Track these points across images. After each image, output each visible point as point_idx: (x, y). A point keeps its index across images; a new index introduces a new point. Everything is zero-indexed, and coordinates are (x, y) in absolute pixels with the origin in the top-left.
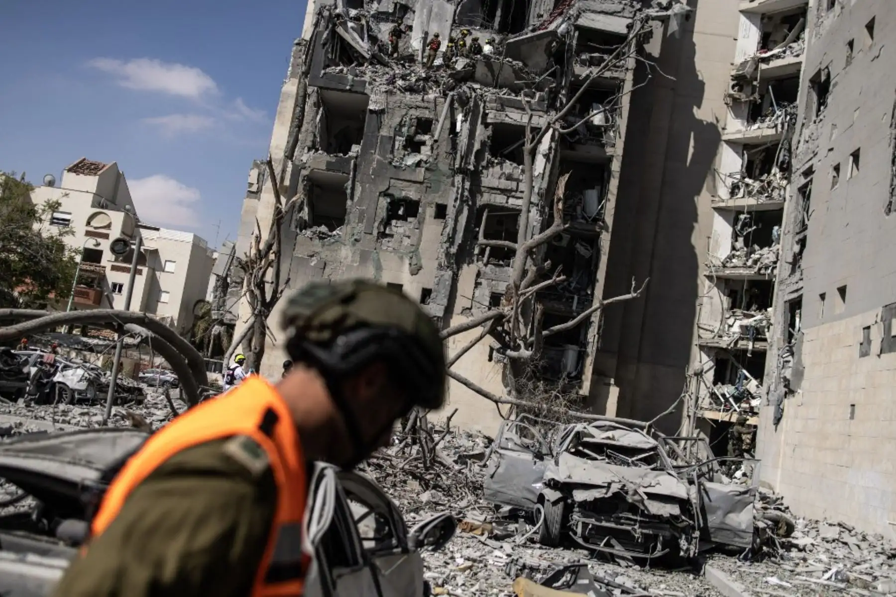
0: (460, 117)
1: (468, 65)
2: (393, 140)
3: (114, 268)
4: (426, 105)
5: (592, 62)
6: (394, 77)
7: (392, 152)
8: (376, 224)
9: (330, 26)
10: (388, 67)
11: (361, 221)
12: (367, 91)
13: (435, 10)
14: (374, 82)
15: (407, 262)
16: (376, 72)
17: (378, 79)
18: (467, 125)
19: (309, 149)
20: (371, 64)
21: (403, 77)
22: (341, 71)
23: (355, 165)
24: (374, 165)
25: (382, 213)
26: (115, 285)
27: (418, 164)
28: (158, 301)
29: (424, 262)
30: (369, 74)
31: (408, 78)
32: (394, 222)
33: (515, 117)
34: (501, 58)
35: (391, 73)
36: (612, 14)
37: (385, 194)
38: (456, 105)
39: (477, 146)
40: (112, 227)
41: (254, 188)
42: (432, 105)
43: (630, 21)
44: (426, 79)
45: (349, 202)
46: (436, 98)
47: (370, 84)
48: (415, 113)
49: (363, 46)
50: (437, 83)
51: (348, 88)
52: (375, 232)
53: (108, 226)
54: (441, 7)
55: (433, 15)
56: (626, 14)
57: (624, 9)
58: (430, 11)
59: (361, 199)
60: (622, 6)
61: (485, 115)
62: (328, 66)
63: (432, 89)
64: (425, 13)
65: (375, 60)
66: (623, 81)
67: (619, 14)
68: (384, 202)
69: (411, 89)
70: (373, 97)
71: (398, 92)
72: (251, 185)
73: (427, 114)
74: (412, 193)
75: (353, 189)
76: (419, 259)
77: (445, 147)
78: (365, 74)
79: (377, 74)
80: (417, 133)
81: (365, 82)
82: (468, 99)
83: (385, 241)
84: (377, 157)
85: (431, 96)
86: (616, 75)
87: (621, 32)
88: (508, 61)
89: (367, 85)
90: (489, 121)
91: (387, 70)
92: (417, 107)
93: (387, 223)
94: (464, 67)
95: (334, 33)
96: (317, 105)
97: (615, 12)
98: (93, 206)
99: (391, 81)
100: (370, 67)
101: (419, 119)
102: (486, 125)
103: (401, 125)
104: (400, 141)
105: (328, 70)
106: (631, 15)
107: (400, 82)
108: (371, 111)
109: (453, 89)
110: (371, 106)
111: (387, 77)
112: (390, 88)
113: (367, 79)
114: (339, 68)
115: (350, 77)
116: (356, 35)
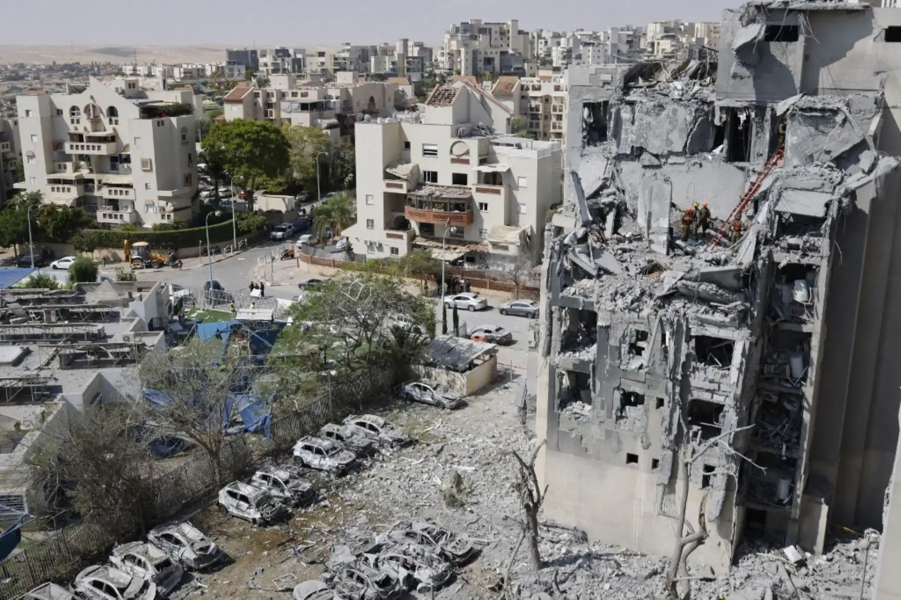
0: (668, 332)
2: (619, 348)
3: (478, 190)
4: (641, 321)
5: (788, 250)
6: (617, 292)
7: (620, 357)
8: (614, 411)
11: (603, 408)
12: (596, 310)
14: (601, 299)
15: (639, 440)
17: (603, 295)
18: (674, 341)
19: (559, 353)
21: (623, 295)
22: (574, 292)
23: (594, 368)
24: (607, 367)
25: (617, 404)
26: (481, 205)
27: (641, 367)
28: (518, 213)
29: (652, 441)
30: (596, 292)
32: (627, 407)
33: (712, 332)
34: (697, 285)
36: (813, 190)
37: (618, 388)
38: (665, 323)
39: (683, 359)
40: (471, 153)
41: (533, 345)
42: (646, 321)
43: (829, 197)
45: (592, 394)
46: (648, 315)
47: (598, 302)
48: (633, 327)
49: (590, 265)
51: (580, 309)
52: (614, 417)
53: (467, 153)
54: (660, 188)
55: (654, 195)
56: (826, 188)
57: (823, 185)
58: (651, 192)
59: (601, 391)
61: (689, 330)
62: (565, 287)
64: (647, 195)
66: (819, 267)
67: (819, 190)
68: (618, 395)
69: (629, 309)
70: (600, 315)
71: (619, 311)
72: (530, 342)
73: (642, 328)
74: (638, 389)
75: (594, 385)
76: (648, 439)
77: (659, 356)
78: (593, 291)
79: (603, 288)
80: (637, 341)
81: (593, 302)
83: (622, 421)
84: (608, 361)
85: (645, 313)
86: (811, 261)
87: (819, 215)
88: (702, 289)
89: (595, 304)
90: (692, 334)
92: (635, 323)
93: (622, 409)
96: (560, 320)
97: (816, 187)
98: (452, 136)
99: (614, 298)
100: (597, 280)
101: (637, 331)
102: (690, 338)
103: (624, 336)
104: (625, 348)
105: (564, 293)
106: (831, 190)
108: (601, 327)
109: (661, 307)
110: (599, 323)
111: (612, 290)
112: (612, 307)
113: (595, 298)
114: (573, 289)
115: (581, 299)
116: (583, 257)
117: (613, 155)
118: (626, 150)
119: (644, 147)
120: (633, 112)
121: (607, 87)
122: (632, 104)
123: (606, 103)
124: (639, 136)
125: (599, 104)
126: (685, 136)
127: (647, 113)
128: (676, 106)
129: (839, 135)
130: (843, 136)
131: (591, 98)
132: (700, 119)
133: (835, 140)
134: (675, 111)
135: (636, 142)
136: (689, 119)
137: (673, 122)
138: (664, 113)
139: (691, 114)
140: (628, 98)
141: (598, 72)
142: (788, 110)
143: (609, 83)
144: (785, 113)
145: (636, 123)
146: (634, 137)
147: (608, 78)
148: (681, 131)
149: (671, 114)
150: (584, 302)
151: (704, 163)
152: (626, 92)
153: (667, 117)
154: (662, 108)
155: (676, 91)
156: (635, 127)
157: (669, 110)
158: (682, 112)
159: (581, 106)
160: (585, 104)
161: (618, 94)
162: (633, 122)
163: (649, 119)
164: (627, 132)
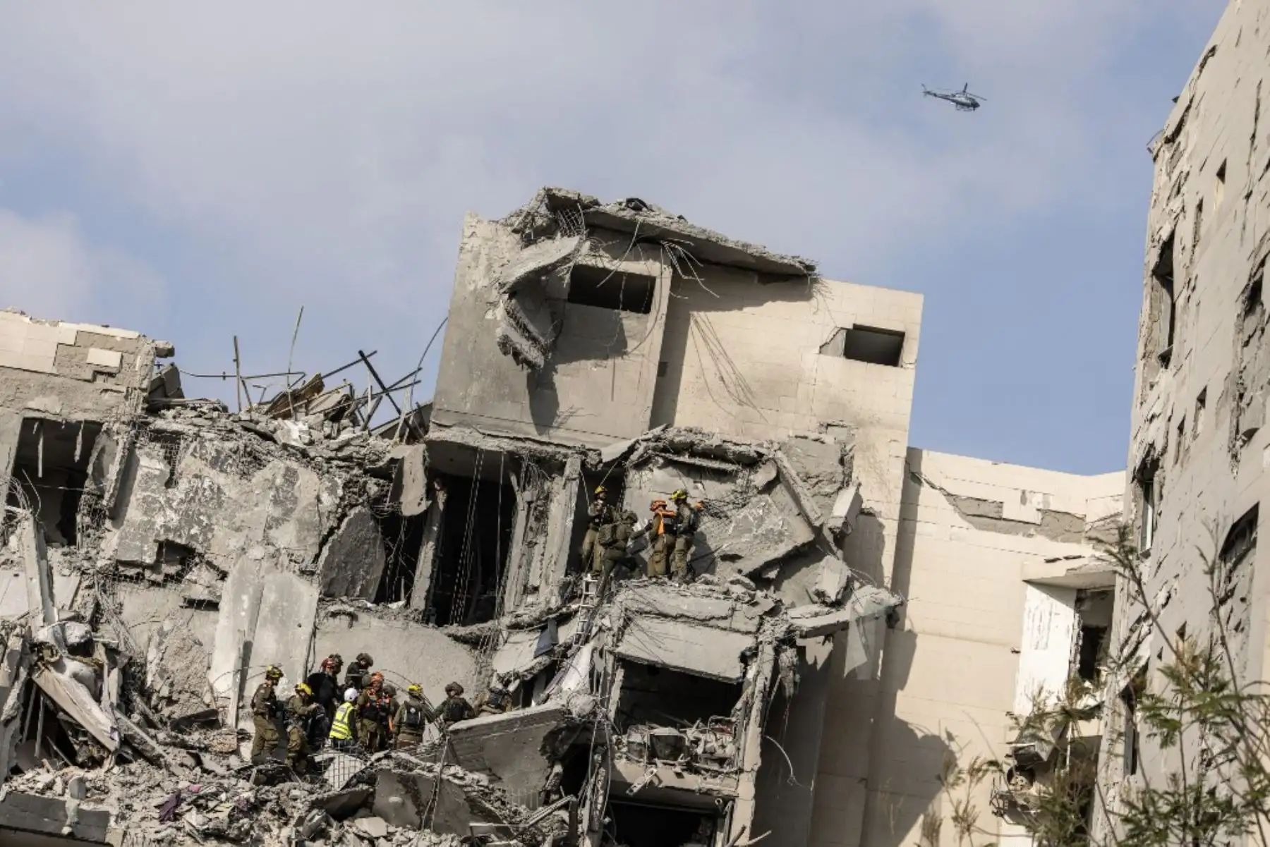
1: (359, 778)
5: (653, 752)
6: (179, 799)
9: (23, 674)
10: (160, 767)
12: (112, 838)
13: (271, 597)
14: (128, 813)
16: (133, 784)
17: (137, 805)
20: (121, 760)
21: (200, 804)
22: (49, 786)
30: (117, 792)
31: (211, 804)
34: (437, 767)
35: (168, 785)
36: (704, 622)
43: (749, 642)
44: (255, 807)
47: (121, 817)
49: (98, 719)
50: (282, 814)
51: (66, 830)
54: (285, 593)
55: (265, 610)
56: (739, 622)
57: (733, 610)
58: (258, 600)
60: (729, 603)
62: (17, 771)
63: (269, 830)
64: (246, 605)
65: (129, 751)
66: (732, 799)
67: (722, 624)
69: (217, 835)
71: (189, 841)
78: (106, 792)
79: (133, 790)
81: (106, 815)
86: (711, 784)
87: (727, 675)
88: (454, 776)
89: (112, 822)
91: (159, 775)
94: (348, 785)
95: (32, 692)
97: (712, 618)
99: (170, 813)
100: (116, 770)
105: (19, 783)
106: (754, 629)
107: (193, 818)
109: (320, 833)
111: (159, 797)
112: (167, 831)
113: (111, 806)
114: (44, 777)
115: (71, 804)
116: (83, 694)
117: (100, 564)
118: (142, 553)
119: (200, 549)
120: (170, 459)
121: (100, 382)
122: (170, 440)
123: (93, 429)
124: (189, 519)
125: (73, 428)
126: (313, 540)
127: (217, 462)
128: (294, 465)
129: (761, 520)
130: (767, 525)
131: (49, 406)
132: (352, 513)
133: (750, 531)
134: (290, 476)
135: (177, 530)
136: (328, 501)
137: (284, 501)
138: (259, 476)
139: (332, 491)
140: (159, 424)
141: (83, 341)
142: (632, 449)
143: (110, 374)
144: (626, 456)
145: (183, 485)
146: (173, 518)
147: (110, 359)
148: (304, 526)
149: (279, 481)
150: (80, 812)
151: (363, 617)
152: (153, 409)
153: (271, 484)
154: (256, 461)
155: (295, 430)
156: (178, 493)
157: (276, 468)
158: (308, 481)
159: (15, 426)
160: (27, 423)
161: (133, 408)
162: (170, 483)
163: (221, 479)
164: (149, 507)
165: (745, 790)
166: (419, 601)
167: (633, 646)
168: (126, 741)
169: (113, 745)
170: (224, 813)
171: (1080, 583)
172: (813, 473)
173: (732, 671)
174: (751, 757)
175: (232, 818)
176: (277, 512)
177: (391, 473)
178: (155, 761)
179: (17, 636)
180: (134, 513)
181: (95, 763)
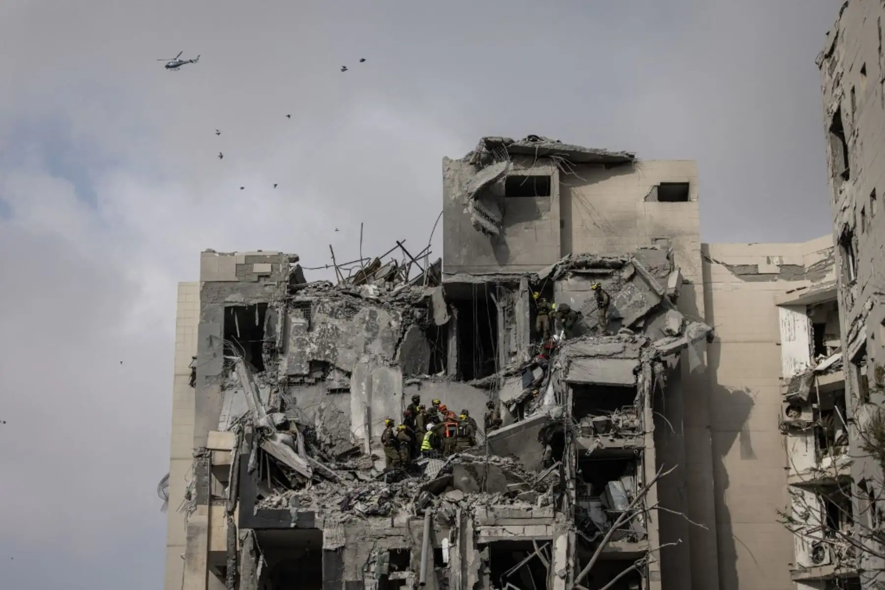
0: (445, 543)
1: (444, 471)
2: (363, 585)
4: (397, 532)
5: (596, 430)
6: (349, 498)
9: (255, 444)
10: (336, 482)
12: (318, 525)
13: (376, 381)
14: (324, 510)
16: (323, 494)
17: (328, 505)
18: (456, 552)
20: (315, 483)
21: (361, 499)
22: (279, 503)
30: (315, 500)
31: (368, 498)
33: (513, 532)
34: (485, 458)
35: (342, 491)
36: (610, 356)
38: (437, 526)
39: (473, 577)
42: (404, 531)
43: (635, 363)
44: (391, 496)
46: (409, 520)
47: (320, 513)
48: (387, 544)
49: (299, 462)
50: (406, 497)
51: (293, 525)
54: (384, 378)
55: (375, 389)
56: (629, 353)
57: (625, 347)
58: (370, 385)
60: (622, 344)
61: (476, 534)
62: (261, 498)
63: (400, 507)
64: (364, 388)
65: (319, 476)
66: (643, 449)
67: (620, 356)
69: (374, 514)
70: (326, 532)
71: (359, 520)
73: (399, 544)
78: (309, 500)
79: (324, 497)
80: (391, 570)
81: (313, 513)
82: (453, 518)
85: (403, 518)
86: (630, 442)
87: (628, 383)
88: (495, 461)
89: (316, 516)
90: (482, 541)
91: (336, 487)
92: (387, 536)
94: (439, 476)
95: (262, 455)
96: (255, 552)
97: (614, 353)
99: (346, 506)
100: (313, 488)
101: (393, 552)
102: (480, 547)
103: (368, 563)
104: (371, 585)
105: (263, 504)
106: (637, 356)
107: (359, 507)
108: (328, 551)
109: (428, 504)
110: (327, 545)
111: (339, 499)
112: (347, 516)
113: (314, 508)
114: (276, 499)
115: (293, 510)
116: (289, 450)
117: (280, 378)
118: (302, 369)
119: (332, 362)
120: (307, 316)
121: (263, 282)
122: (305, 306)
123: (263, 307)
124: (323, 347)
125: (252, 308)
126: (391, 347)
127: (333, 314)
128: (374, 308)
129: (630, 297)
130: (634, 298)
131: (236, 299)
132: (409, 329)
133: (626, 303)
134: (373, 315)
135: (318, 353)
136: (395, 324)
137: (372, 329)
138: (356, 317)
139: (396, 319)
140: (298, 298)
141: (250, 261)
142: (554, 270)
143: (267, 276)
144: (552, 274)
146: (314, 347)
147: (266, 268)
148: (385, 340)
149: (367, 318)
150: (299, 514)
151: (425, 383)
152: (293, 291)
153: (363, 321)
154: (352, 309)
155: (371, 289)
156: (315, 334)
157: (365, 311)
158: (383, 316)
159: (221, 312)
160: (227, 310)
161: (282, 292)
162: (310, 329)
163: (336, 322)
164: (301, 344)
165: (649, 443)
166: (453, 369)
167: (575, 375)
168: (316, 471)
169: (309, 475)
170: (376, 500)
171: (808, 301)
172: (654, 266)
173: (630, 380)
174: (649, 425)
175: (380, 503)
176: (369, 335)
177: (426, 304)
178: (333, 480)
179: (248, 425)
180: (293, 348)
181: (301, 486)
